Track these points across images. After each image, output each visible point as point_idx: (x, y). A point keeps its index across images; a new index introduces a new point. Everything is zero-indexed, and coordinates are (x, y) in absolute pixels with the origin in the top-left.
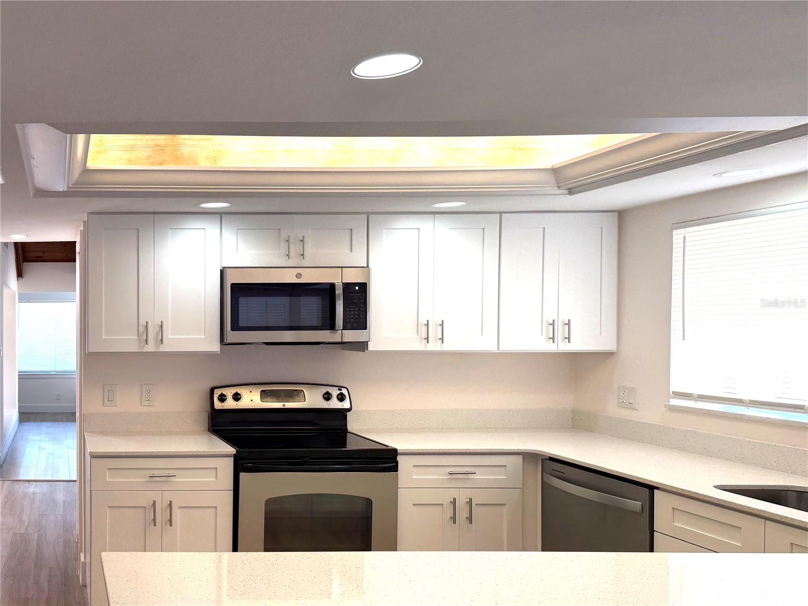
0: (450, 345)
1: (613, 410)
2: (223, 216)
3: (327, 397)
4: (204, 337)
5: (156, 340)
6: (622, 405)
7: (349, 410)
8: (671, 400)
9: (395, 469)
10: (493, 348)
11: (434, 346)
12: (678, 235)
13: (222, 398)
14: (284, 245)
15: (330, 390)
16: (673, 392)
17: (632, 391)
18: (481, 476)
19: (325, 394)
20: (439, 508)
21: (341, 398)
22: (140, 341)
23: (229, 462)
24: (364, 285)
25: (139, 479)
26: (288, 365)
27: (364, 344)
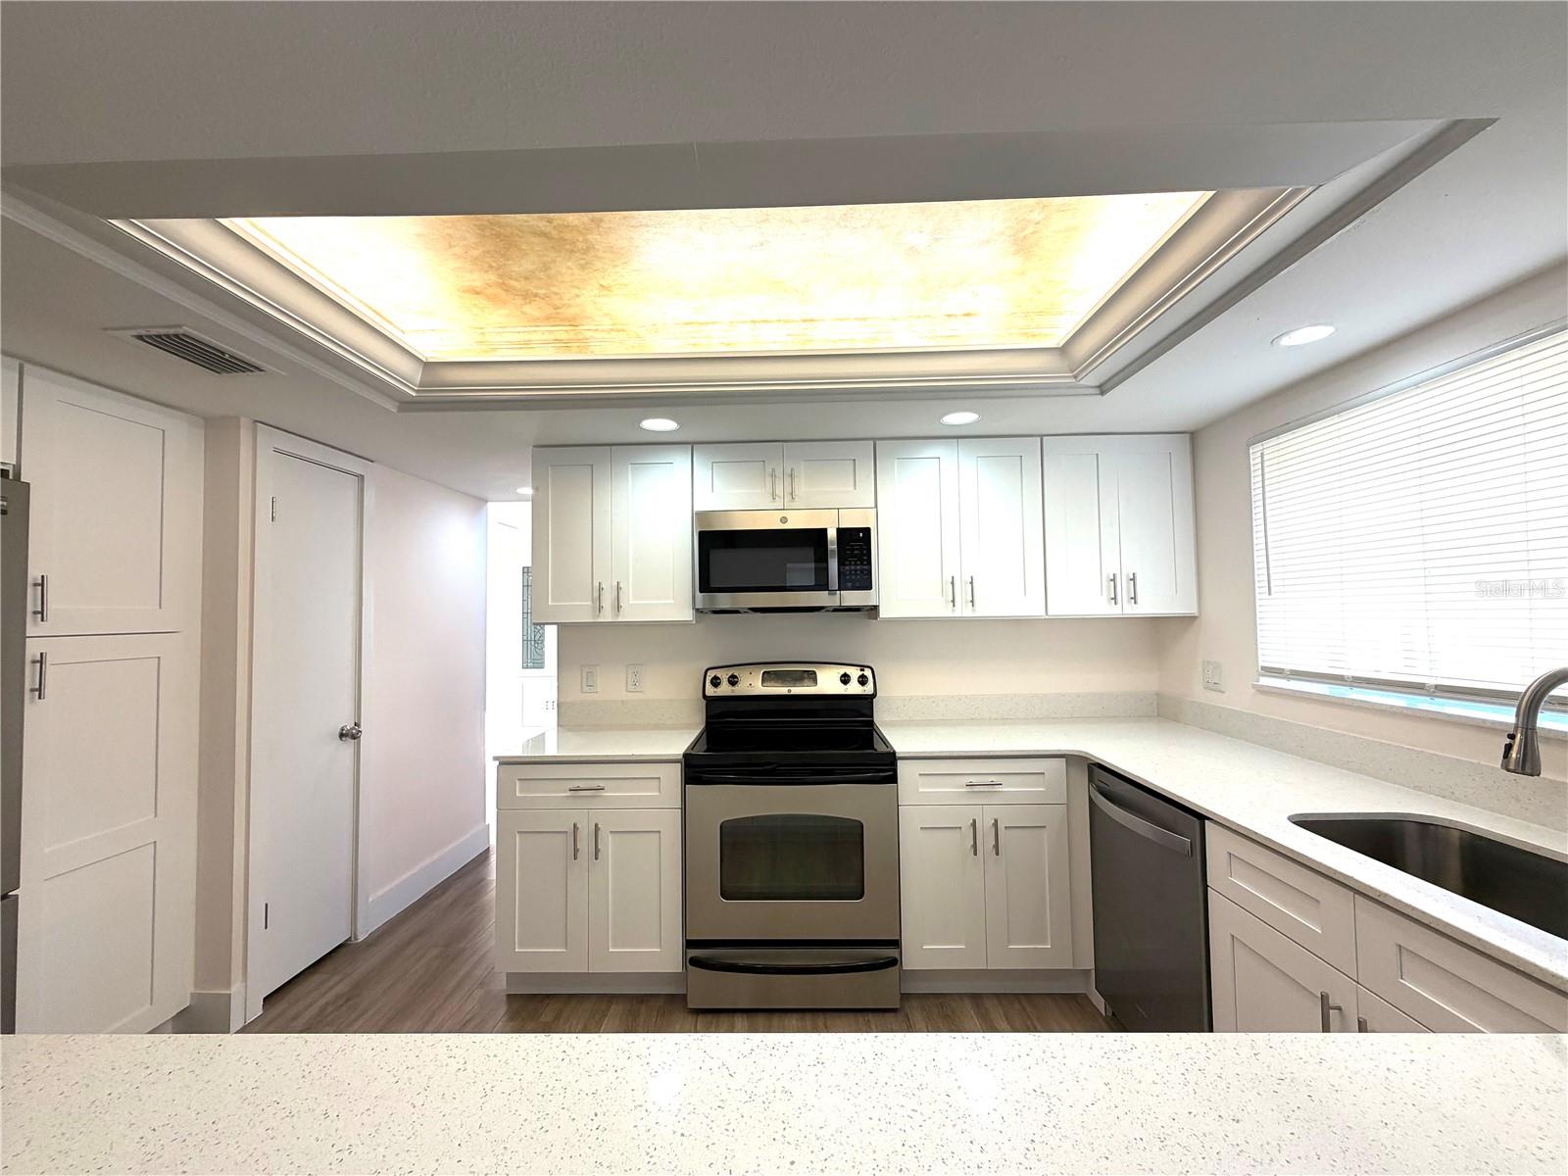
0: (983, 610)
1: (1199, 694)
2: (695, 446)
3: (845, 679)
4: (672, 602)
5: (612, 607)
6: (1208, 686)
7: (874, 695)
8: (1261, 678)
9: (893, 779)
10: (1039, 612)
11: (963, 610)
12: (1255, 451)
13: (716, 682)
14: (769, 480)
16: (1263, 668)
17: (1218, 667)
18: (1010, 787)
19: (842, 676)
20: (956, 834)
21: (863, 681)
22: (594, 608)
23: (677, 769)
24: (867, 531)
25: (561, 793)
26: (785, 639)
27: (875, 608)
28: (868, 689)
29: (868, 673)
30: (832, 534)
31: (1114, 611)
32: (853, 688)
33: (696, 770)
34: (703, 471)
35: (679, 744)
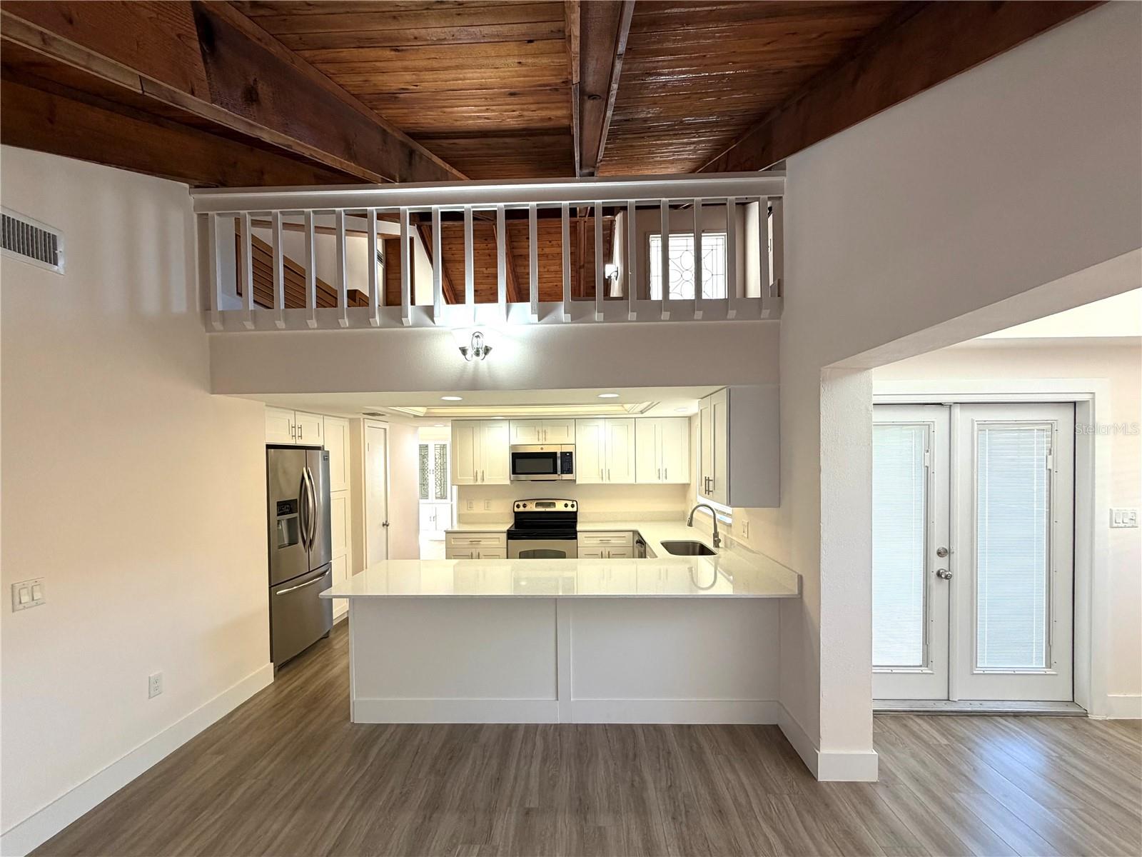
0: (612, 481)
2: (511, 420)
3: (566, 505)
4: (503, 478)
5: (482, 479)
7: (577, 511)
9: (576, 538)
10: (633, 481)
11: (606, 481)
13: (518, 506)
14: (536, 434)
15: (567, 502)
18: (614, 541)
21: (573, 506)
22: (474, 480)
23: (505, 535)
24: (571, 453)
25: (466, 543)
26: (544, 491)
27: (575, 481)
28: (575, 509)
29: (575, 503)
30: (559, 455)
31: (660, 482)
32: (569, 509)
33: (511, 535)
34: (513, 429)
35: (506, 527)
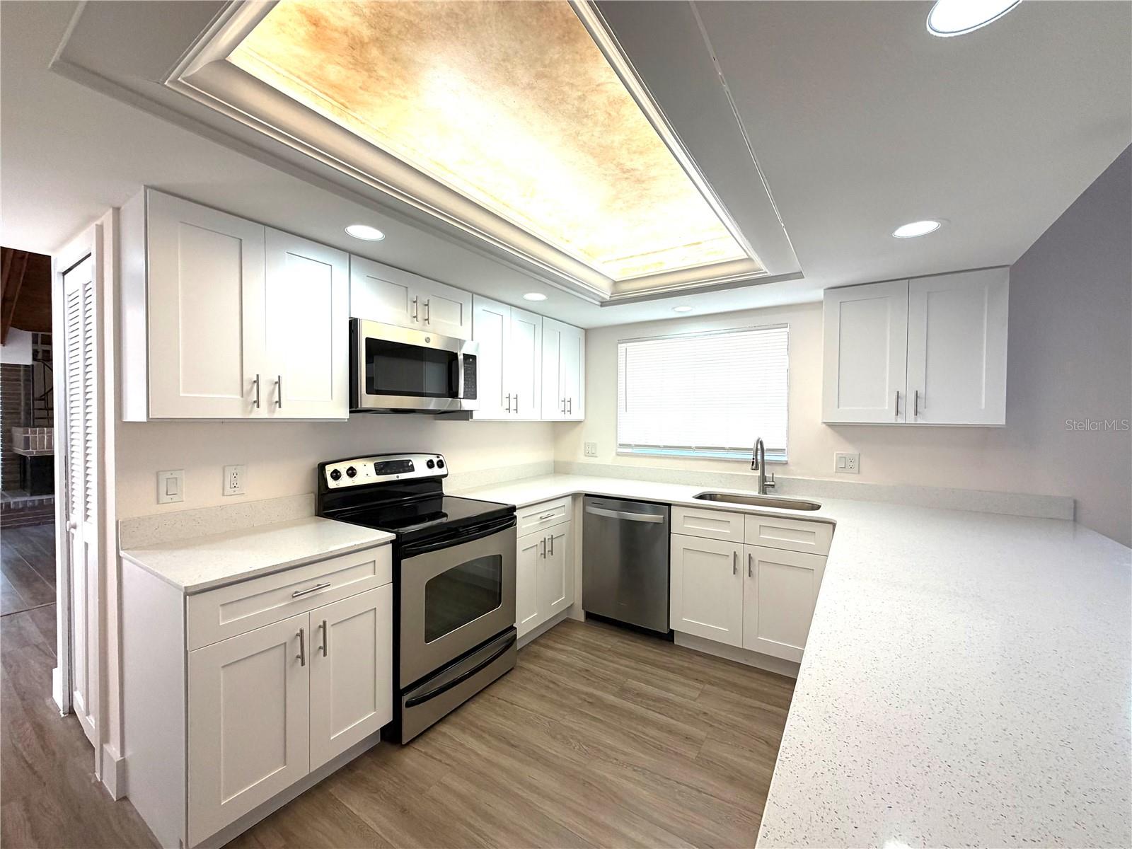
1: (581, 458)
2: (351, 256)
3: (431, 465)
5: (270, 403)
6: (587, 454)
7: (445, 476)
8: (618, 449)
9: (515, 524)
12: (622, 347)
13: (336, 475)
14: (411, 305)
15: (433, 458)
16: (620, 445)
17: (594, 445)
19: (429, 463)
20: (535, 549)
21: (440, 465)
22: (244, 402)
23: (387, 550)
24: (475, 358)
27: (472, 412)
28: (443, 471)
29: (442, 458)
30: (461, 357)
32: (434, 471)
33: (406, 545)
